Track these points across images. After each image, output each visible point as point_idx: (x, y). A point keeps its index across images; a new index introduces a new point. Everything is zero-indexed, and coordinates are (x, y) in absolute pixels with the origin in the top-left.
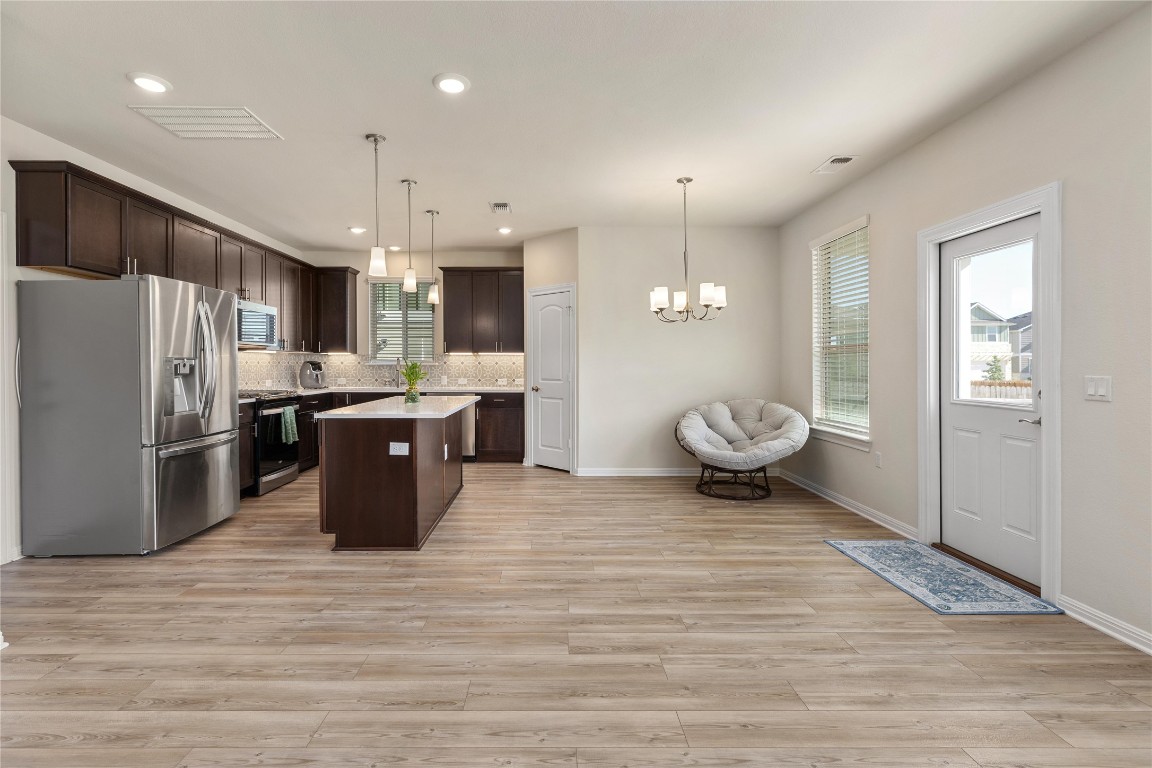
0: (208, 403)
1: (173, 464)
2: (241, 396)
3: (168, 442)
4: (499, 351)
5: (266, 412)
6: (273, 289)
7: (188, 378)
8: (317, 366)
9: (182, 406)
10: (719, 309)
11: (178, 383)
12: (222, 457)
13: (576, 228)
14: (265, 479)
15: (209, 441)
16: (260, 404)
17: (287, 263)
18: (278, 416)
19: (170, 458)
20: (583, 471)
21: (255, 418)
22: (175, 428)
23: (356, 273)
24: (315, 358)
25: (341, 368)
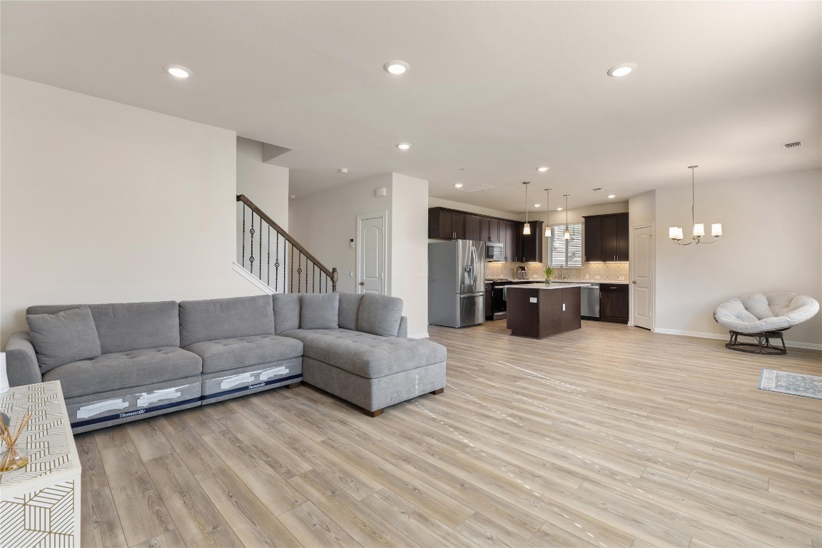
0: (475, 281)
1: (465, 300)
2: (486, 280)
3: (464, 293)
4: (616, 260)
5: (496, 287)
6: (502, 233)
7: (469, 272)
8: (523, 269)
9: (467, 282)
10: (717, 236)
11: (466, 274)
12: (480, 302)
13: (654, 190)
14: (496, 314)
15: (476, 294)
16: (495, 284)
17: (509, 223)
18: (502, 289)
19: (464, 298)
20: (657, 330)
21: (493, 289)
22: (466, 288)
23: (542, 223)
24: (522, 265)
25: (535, 269)
